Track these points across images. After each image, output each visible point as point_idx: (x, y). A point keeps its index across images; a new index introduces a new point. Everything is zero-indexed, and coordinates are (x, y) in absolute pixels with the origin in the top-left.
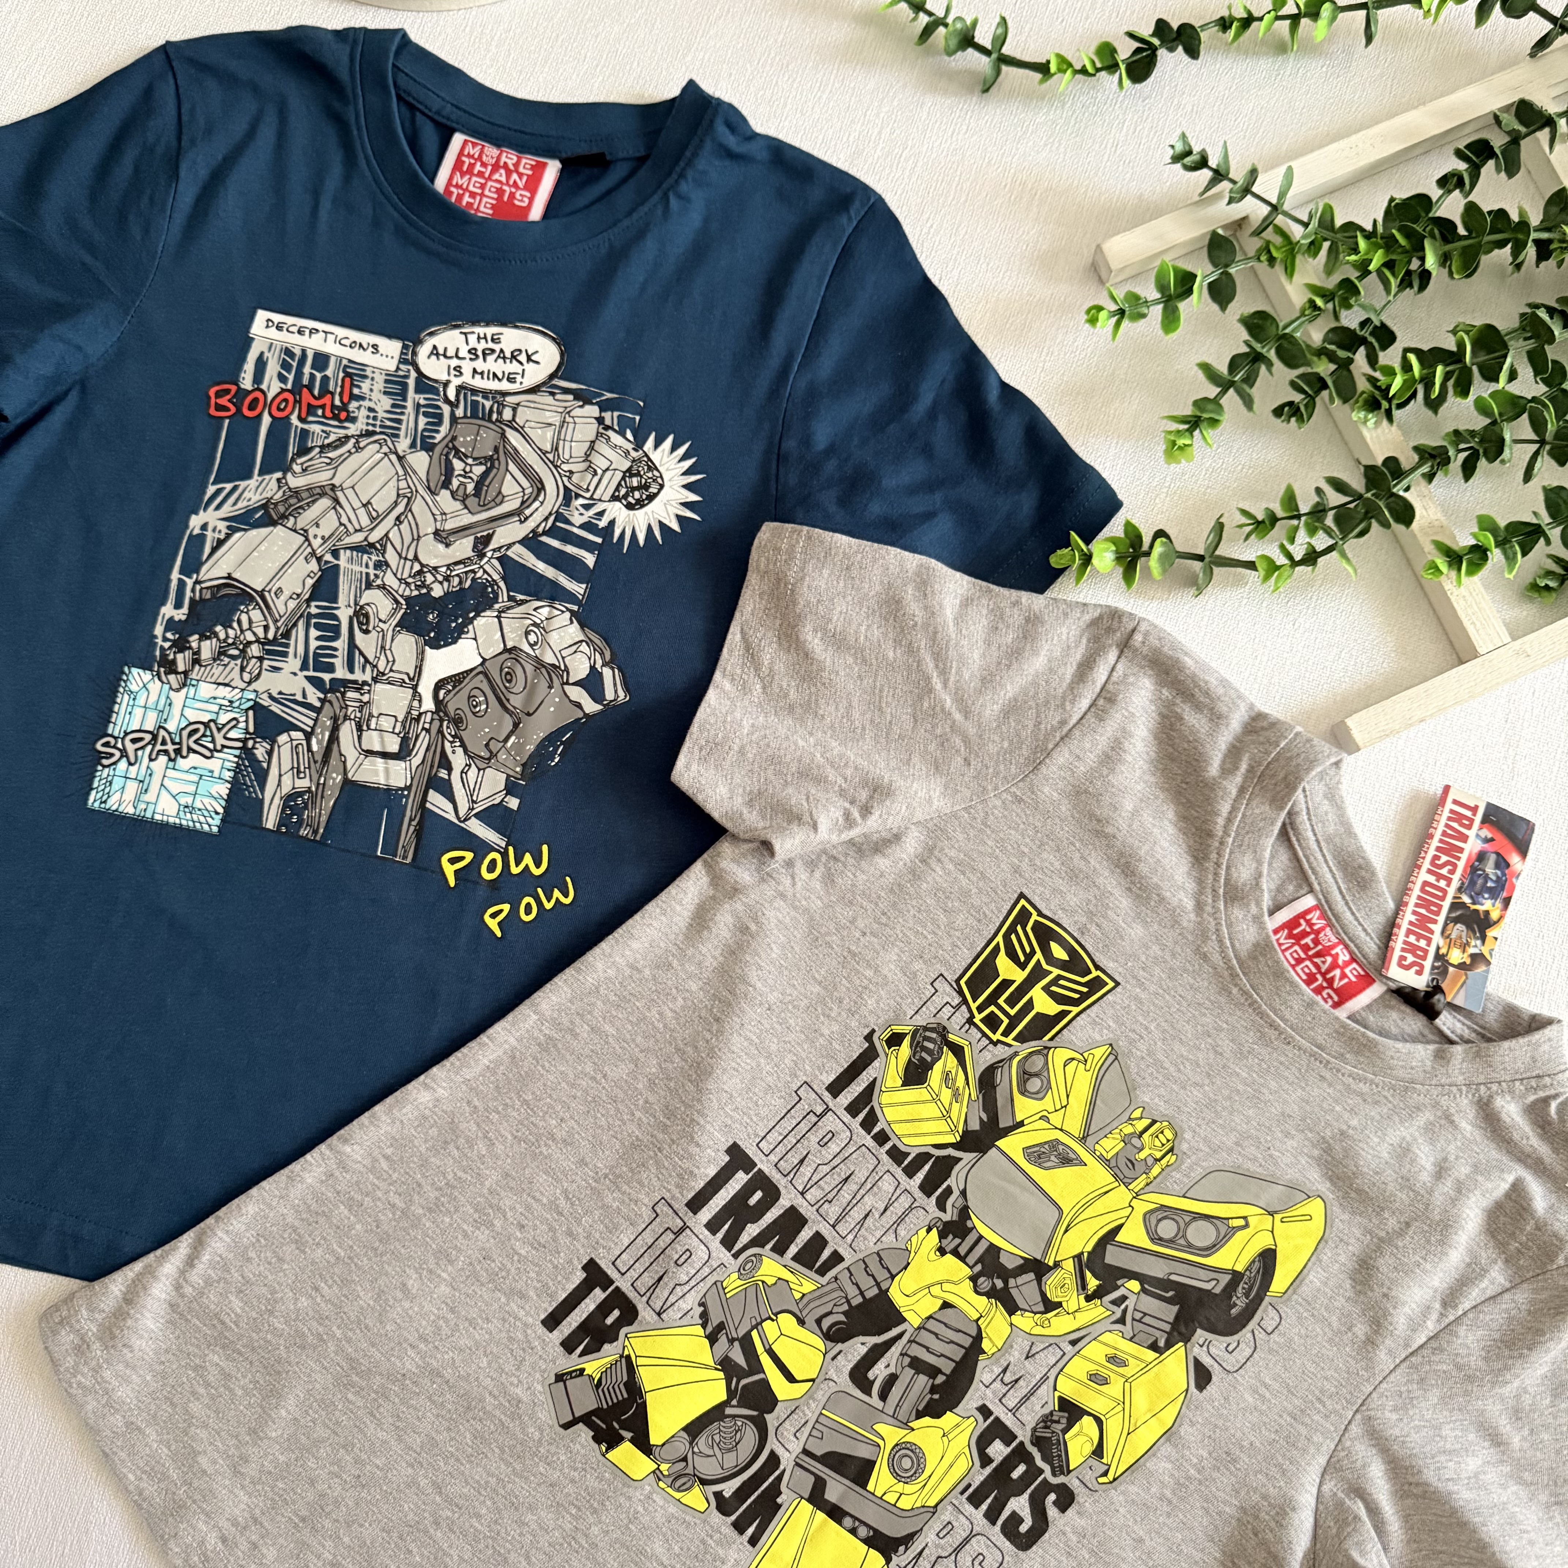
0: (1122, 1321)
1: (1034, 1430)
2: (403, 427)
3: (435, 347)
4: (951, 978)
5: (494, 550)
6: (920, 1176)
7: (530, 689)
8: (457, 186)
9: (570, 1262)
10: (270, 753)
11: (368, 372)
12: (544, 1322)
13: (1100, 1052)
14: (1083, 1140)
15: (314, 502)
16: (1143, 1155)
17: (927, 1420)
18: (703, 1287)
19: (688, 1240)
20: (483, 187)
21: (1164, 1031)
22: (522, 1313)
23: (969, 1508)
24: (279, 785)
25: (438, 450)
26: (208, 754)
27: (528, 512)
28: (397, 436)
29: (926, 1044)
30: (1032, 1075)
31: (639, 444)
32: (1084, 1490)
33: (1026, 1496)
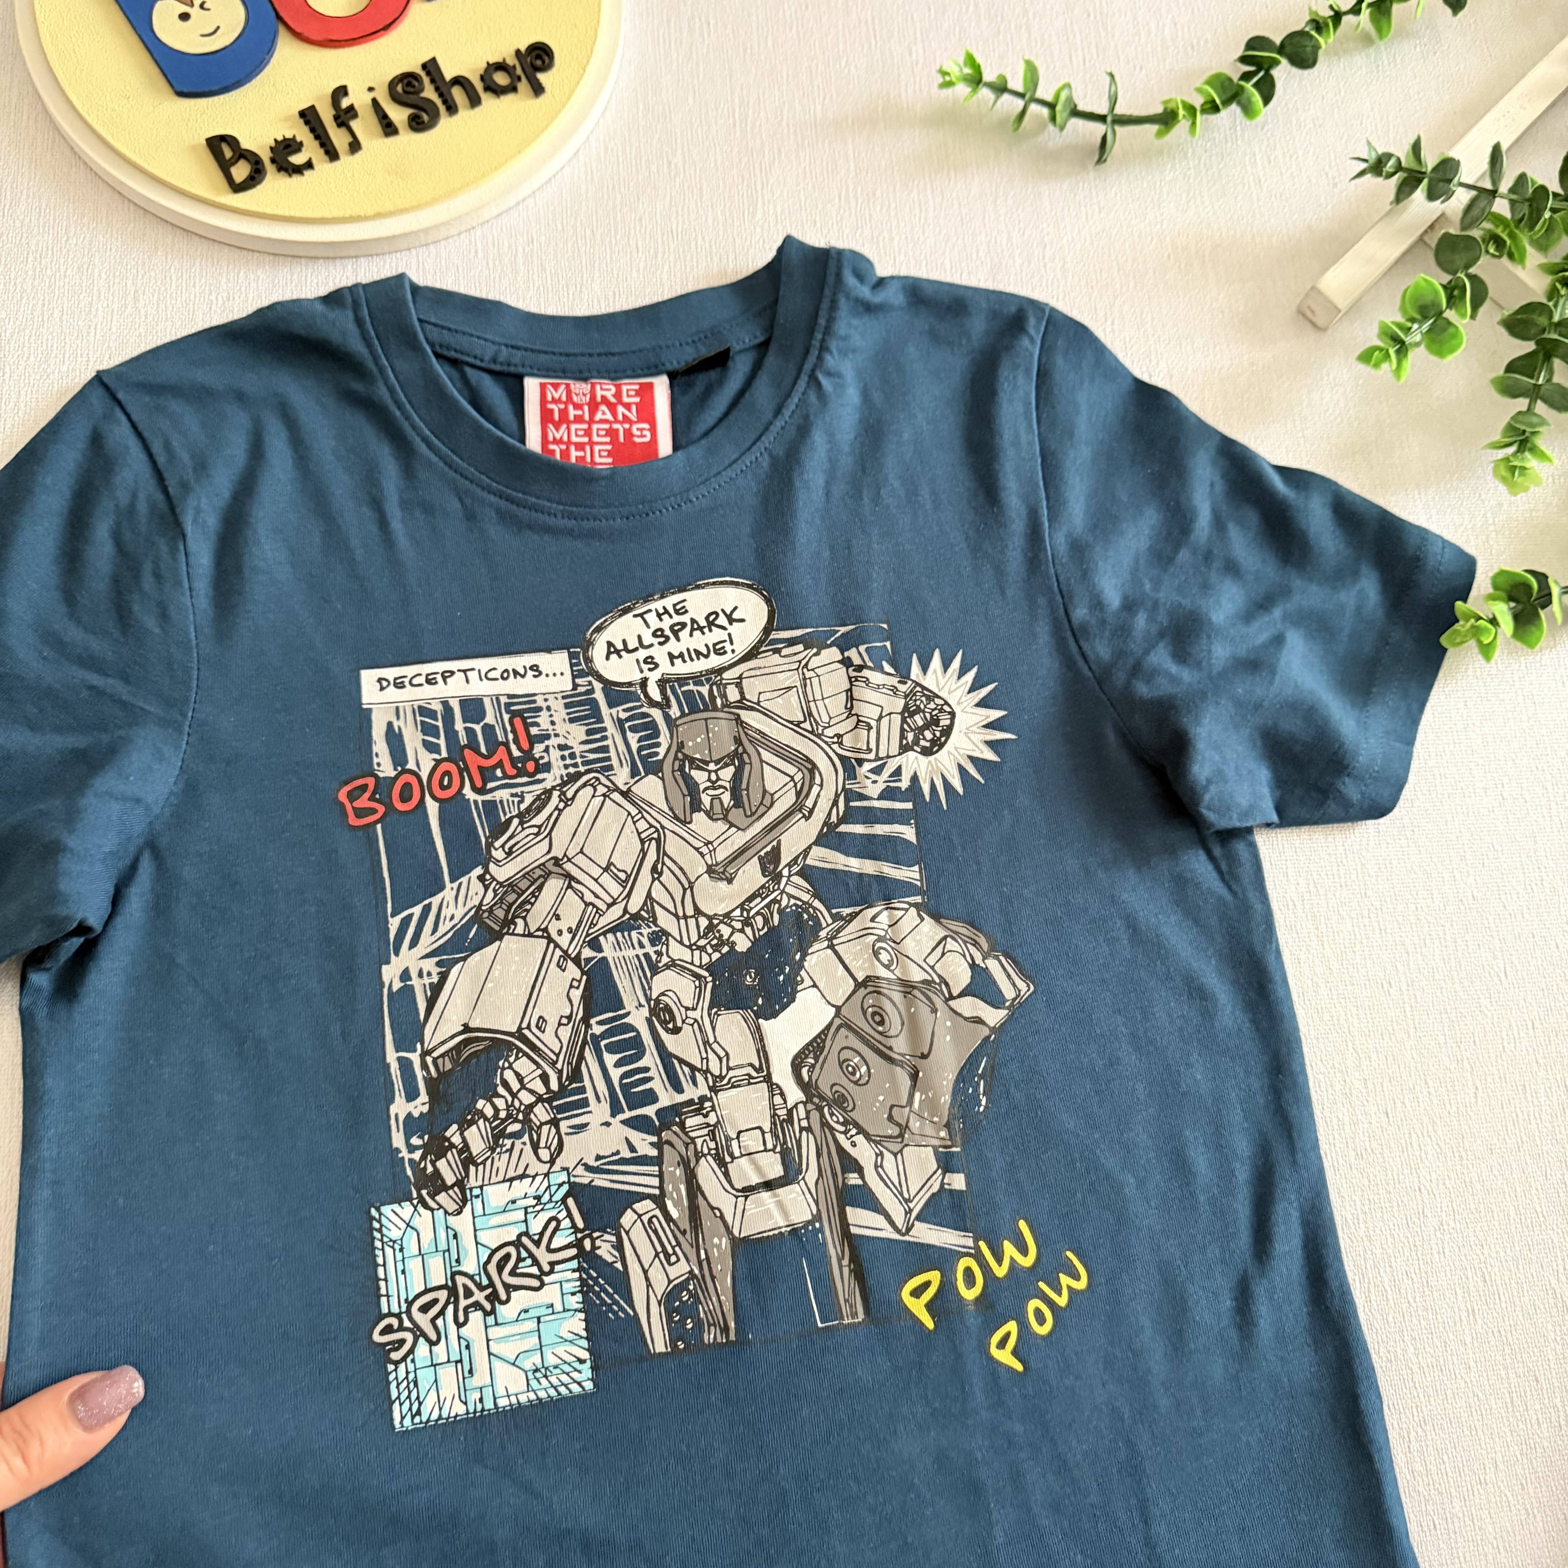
2: (613, 753)
3: (610, 644)
5: (789, 865)
7: (912, 1024)
8: (556, 442)
10: (619, 1247)
11: (540, 701)
15: (540, 888)
20: (588, 433)
24: (649, 1285)
25: (667, 767)
26: (535, 1283)
27: (809, 803)
28: (610, 768)
31: (904, 675)
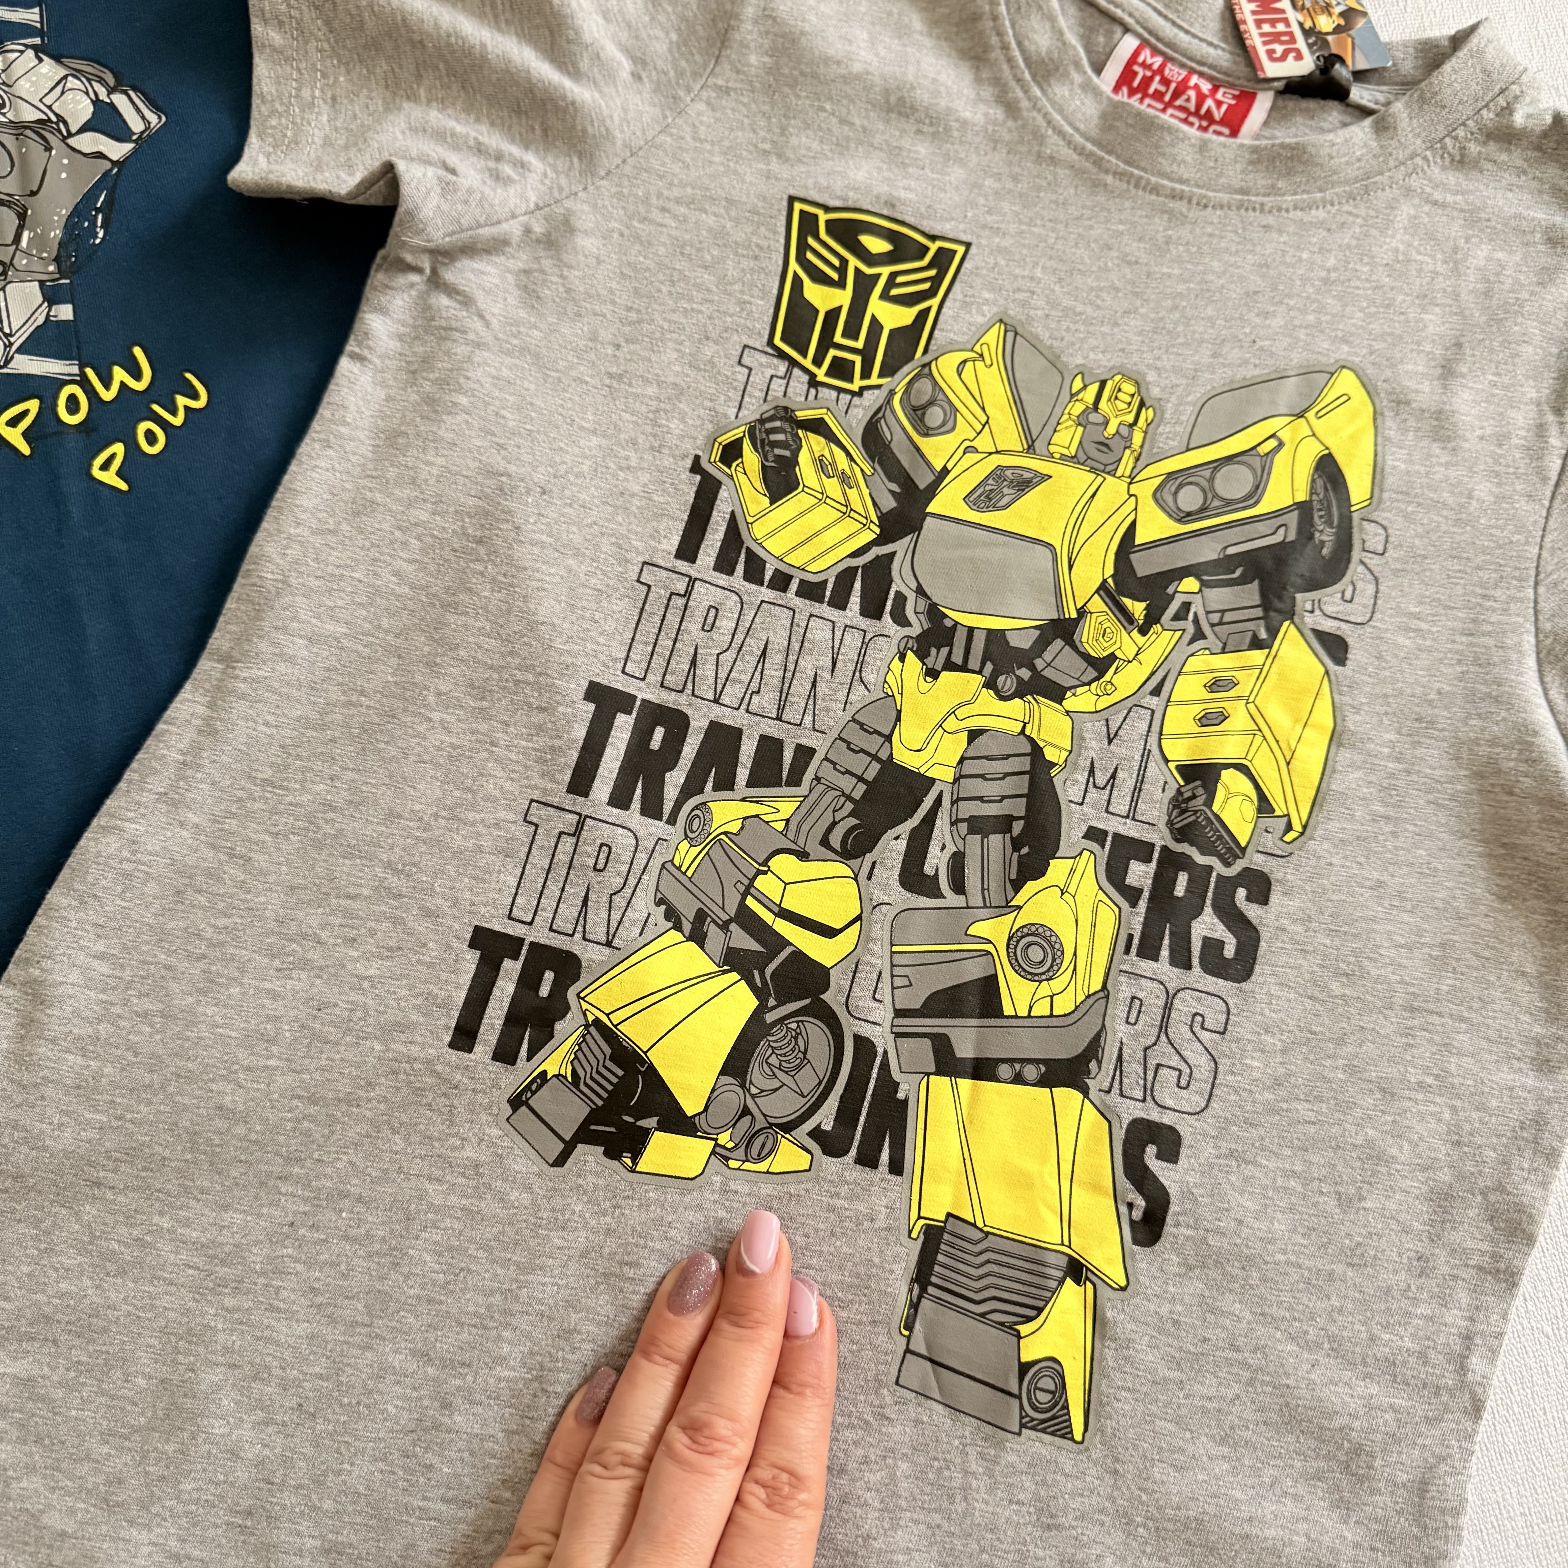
0: (1199, 635)
1: (1170, 823)
4: (760, 343)
6: (855, 600)
9: (449, 947)
12: (452, 1045)
13: (993, 337)
14: (1030, 449)
16: (1112, 429)
17: (1031, 887)
18: (650, 880)
19: (594, 833)
21: (1054, 271)
22: (415, 1050)
23: (1146, 966)
29: (773, 437)
30: (924, 407)
32: (1274, 862)
33: (1208, 910)
